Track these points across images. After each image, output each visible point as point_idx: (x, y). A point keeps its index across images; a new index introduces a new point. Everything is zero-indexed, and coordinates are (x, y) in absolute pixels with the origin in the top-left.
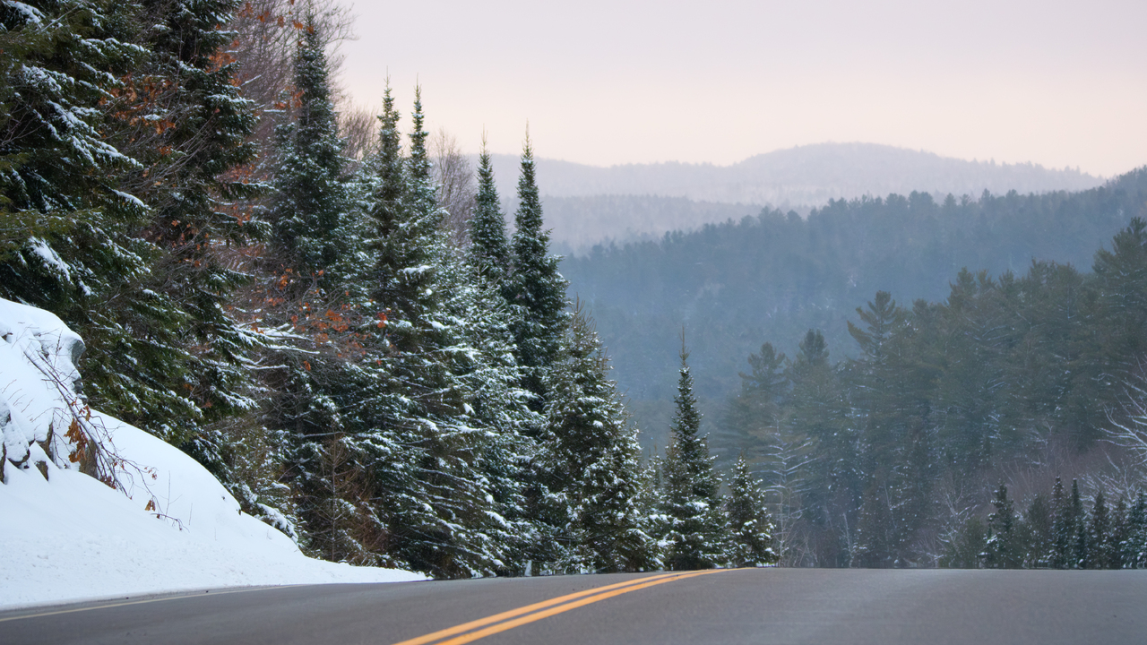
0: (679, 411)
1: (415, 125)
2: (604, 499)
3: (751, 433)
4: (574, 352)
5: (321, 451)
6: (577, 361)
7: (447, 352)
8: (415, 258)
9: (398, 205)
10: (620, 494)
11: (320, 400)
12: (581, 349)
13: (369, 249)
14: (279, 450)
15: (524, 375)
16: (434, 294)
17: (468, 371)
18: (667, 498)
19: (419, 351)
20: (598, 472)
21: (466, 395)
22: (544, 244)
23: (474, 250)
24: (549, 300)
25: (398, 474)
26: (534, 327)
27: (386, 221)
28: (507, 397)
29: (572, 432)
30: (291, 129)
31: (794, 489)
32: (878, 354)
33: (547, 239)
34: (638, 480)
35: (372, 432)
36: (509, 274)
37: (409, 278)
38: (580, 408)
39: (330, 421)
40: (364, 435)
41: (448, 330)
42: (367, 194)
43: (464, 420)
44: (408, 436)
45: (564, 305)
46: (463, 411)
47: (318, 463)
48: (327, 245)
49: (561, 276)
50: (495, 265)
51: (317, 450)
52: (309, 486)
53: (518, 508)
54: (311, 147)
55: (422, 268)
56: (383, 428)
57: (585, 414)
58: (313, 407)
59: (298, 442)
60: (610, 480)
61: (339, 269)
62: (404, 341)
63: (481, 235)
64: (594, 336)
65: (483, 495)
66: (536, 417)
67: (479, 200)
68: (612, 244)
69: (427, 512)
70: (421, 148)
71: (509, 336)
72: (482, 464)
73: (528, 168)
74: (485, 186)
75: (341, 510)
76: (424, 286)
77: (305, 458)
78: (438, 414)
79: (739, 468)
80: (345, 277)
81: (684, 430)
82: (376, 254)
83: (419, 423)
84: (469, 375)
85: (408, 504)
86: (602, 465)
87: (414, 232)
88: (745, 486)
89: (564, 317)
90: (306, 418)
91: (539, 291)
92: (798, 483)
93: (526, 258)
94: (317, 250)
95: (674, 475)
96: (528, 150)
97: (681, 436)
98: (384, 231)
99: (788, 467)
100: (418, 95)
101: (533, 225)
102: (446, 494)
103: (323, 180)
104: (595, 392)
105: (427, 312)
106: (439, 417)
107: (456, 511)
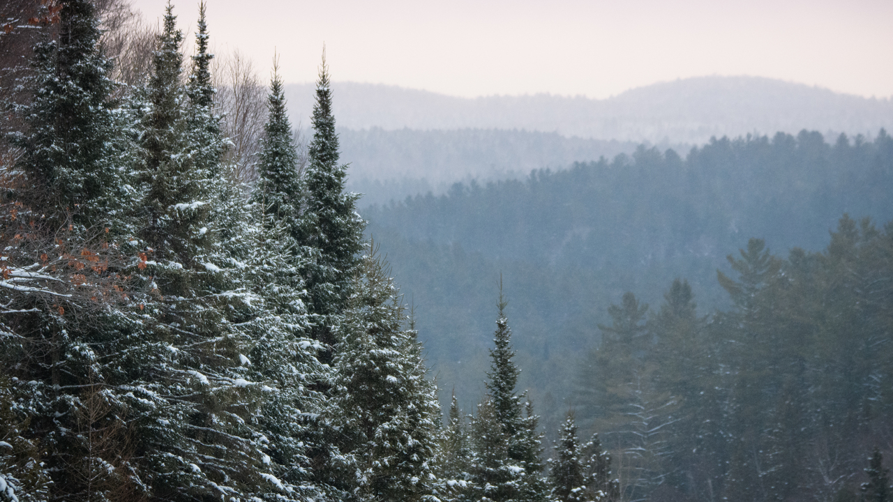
0: (495, 365)
1: (198, 46)
2: (397, 461)
3: (610, 390)
4: (368, 299)
5: (76, 404)
6: (371, 309)
7: (221, 298)
8: (186, 192)
9: (171, 134)
10: (415, 457)
11: (77, 348)
12: (374, 296)
13: (137, 182)
14: (31, 402)
15: (315, 324)
16: (208, 233)
17: (248, 319)
18: (480, 461)
19: (191, 296)
20: (390, 432)
21: (242, 345)
22: (340, 181)
23: (262, 185)
24: (345, 242)
25: (164, 431)
26: (328, 272)
27: (156, 152)
28: (291, 346)
29: (364, 387)
30: (52, 47)
31: (655, 452)
32: (750, 306)
33: (343, 175)
34: (435, 441)
35: (136, 384)
36: (302, 212)
37: (180, 215)
38: (372, 361)
39: (89, 371)
40: (127, 387)
41: (223, 272)
42: (136, 122)
43: (242, 372)
44: (175, 389)
45: (361, 248)
46: (239, 363)
47: (75, 418)
48: (89, 176)
49: (357, 214)
50: (285, 202)
51: (72, 403)
52: (64, 443)
53: (302, 469)
54: (73, 68)
55: (196, 204)
56: (149, 380)
57: (378, 368)
58: (69, 356)
59: (53, 394)
60: (404, 441)
61: (103, 203)
62: (172, 284)
63: (271, 168)
64: (389, 282)
65: (259, 456)
66: (327, 370)
67: (270, 130)
68: (473, 183)
69: (195, 473)
70: (205, 72)
71: (299, 280)
72: (261, 421)
73: (323, 95)
74: (276, 116)
75: (98, 469)
76: (197, 224)
77: (61, 412)
78: (213, 365)
79: (567, 428)
80: (109, 213)
81: (500, 387)
82: (146, 188)
83: (188, 375)
84: (249, 323)
85: (173, 464)
86: (396, 424)
87: (186, 165)
88: (572, 448)
89: (361, 261)
90: (63, 367)
91: (334, 231)
92: (660, 445)
93: (320, 195)
94: (78, 182)
95: (488, 436)
96: (324, 77)
97: (496, 393)
98: (153, 163)
99: (650, 427)
100: (202, 14)
101: (328, 159)
102: (218, 453)
103: (85, 105)
104: (389, 345)
105: (202, 253)
106: (214, 369)
107: (230, 472)
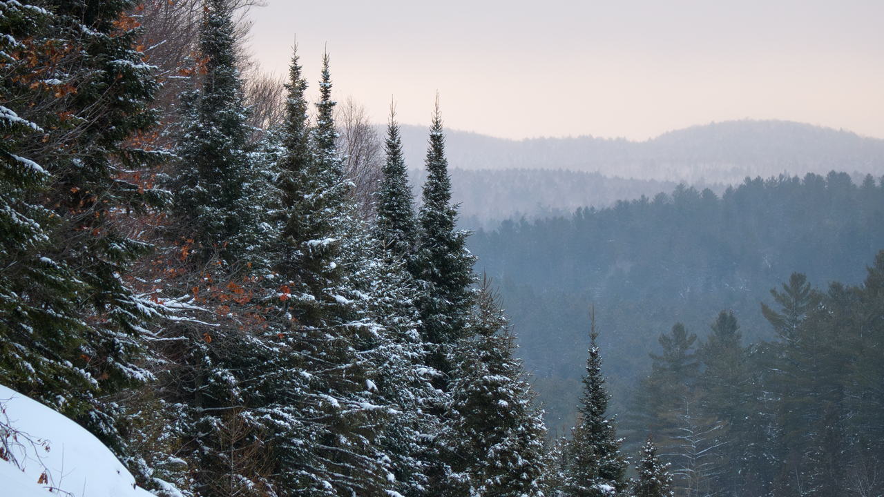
0: (587, 392)
1: (321, 94)
2: (508, 480)
3: (661, 415)
4: (481, 329)
5: (219, 425)
6: (483, 339)
7: (350, 327)
8: (321, 229)
9: (304, 175)
10: (525, 476)
11: (220, 373)
12: (487, 326)
13: (273, 220)
14: (177, 423)
15: (429, 352)
16: (338, 267)
17: (371, 347)
18: (573, 480)
19: (322, 326)
20: (502, 452)
21: (369, 372)
22: (452, 219)
23: (380, 223)
24: (456, 276)
25: (298, 450)
26: (440, 304)
27: (290, 191)
28: (410, 374)
29: (477, 411)
30: (196, 96)
31: (703, 473)
32: (792, 336)
33: (455, 214)
34: (543, 461)
35: (272, 407)
36: (416, 249)
37: (313, 250)
38: (485, 387)
39: (230, 395)
40: (264, 410)
41: (352, 304)
42: (272, 164)
43: (366, 396)
44: (308, 412)
45: (471, 282)
46: (366, 388)
47: (217, 438)
48: (230, 215)
49: (468, 252)
50: (401, 239)
51: (215, 424)
52: (207, 461)
53: (420, 487)
54: (216, 115)
55: (327, 241)
56: (284, 403)
57: (490, 393)
58: (212, 380)
59: (196, 416)
60: (515, 461)
61: (241, 240)
62: (307, 314)
63: (389, 208)
64: (501, 313)
65: (385, 474)
66: (440, 395)
67: (386, 173)
68: (523, 220)
69: (327, 490)
70: (328, 118)
71: (414, 311)
72: (384, 442)
73: (437, 140)
74: (392, 159)
75: (239, 485)
76: (327, 259)
77: (203, 433)
78: (340, 390)
79: (647, 450)
80: (248, 248)
81: (592, 411)
82: (280, 225)
83: (320, 399)
84: (373, 351)
85: (307, 481)
86: (506, 445)
87: (319, 204)
88: (653, 470)
89: (471, 293)
90: (204, 391)
91: (446, 265)
92: (707, 466)
93: (433, 233)
94: (220, 220)
95: (581, 457)
96: (437, 122)
97: (588, 417)
98: (288, 202)
99: (698, 450)
100: (326, 64)
101: (441, 199)
102: (346, 471)
103: (227, 149)
104: (501, 371)
105: (331, 286)
106: (340, 393)
107: (357, 489)
